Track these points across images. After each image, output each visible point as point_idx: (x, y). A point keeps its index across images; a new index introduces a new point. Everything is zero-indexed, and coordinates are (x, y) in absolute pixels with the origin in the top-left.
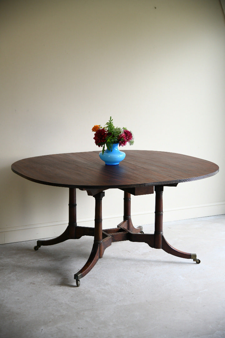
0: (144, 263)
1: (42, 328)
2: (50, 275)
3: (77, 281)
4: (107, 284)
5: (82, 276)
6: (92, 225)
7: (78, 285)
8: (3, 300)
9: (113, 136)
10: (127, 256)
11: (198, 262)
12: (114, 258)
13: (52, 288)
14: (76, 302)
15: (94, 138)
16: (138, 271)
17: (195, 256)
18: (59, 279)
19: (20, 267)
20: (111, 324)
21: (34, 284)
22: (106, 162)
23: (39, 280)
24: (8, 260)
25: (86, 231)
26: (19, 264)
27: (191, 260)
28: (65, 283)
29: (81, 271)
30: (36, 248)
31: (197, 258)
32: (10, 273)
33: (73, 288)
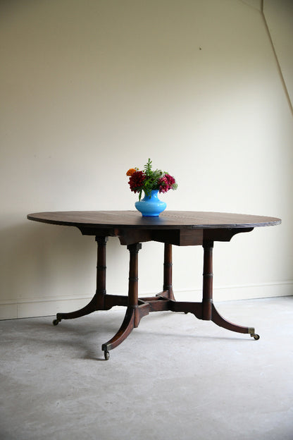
0: (189, 338)
1: (59, 401)
2: (71, 348)
3: (106, 352)
4: (145, 358)
5: (113, 347)
6: (125, 293)
7: (106, 358)
8: (10, 372)
9: (153, 180)
10: (168, 331)
11: (257, 338)
12: (151, 333)
13: (73, 361)
14: (104, 375)
15: (129, 183)
16: (183, 346)
17: (253, 330)
18: (83, 353)
19: (34, 340)
20: (150, 398)
21: (50, 356)
22: (142, 212)
23: (57, 353)
24: (20, 333)
25: (118, 300)
26: (33, 337)
27: (248, 336)
28: (90, 356)
29: (111, 341)
30: (55, 323)
31: (256, 333)
32: (21, 346)
33: (100, 362)
